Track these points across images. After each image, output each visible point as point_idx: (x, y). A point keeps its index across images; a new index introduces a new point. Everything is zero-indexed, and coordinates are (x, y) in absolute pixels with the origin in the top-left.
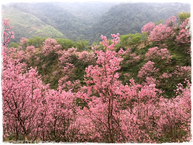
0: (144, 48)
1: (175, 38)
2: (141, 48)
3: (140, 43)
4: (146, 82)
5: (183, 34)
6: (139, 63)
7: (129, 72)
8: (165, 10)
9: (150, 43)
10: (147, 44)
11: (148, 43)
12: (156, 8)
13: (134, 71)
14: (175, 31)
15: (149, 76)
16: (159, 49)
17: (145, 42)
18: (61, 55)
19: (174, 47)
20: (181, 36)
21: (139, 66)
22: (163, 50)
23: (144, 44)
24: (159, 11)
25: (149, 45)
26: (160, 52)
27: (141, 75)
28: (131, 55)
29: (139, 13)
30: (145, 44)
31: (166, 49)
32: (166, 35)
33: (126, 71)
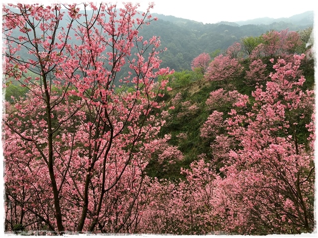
0: (199, 93)
1: (244, 74)
2: (195, 93)
3: (191, 85)
4: (216, 144)
5: (256, 68)
6: (196, 116)
7: (182, 131)
8: (207, 36)
9: (206, 84)
10: (203, 86)
11: (204, 84)
12: (193, 34)
13: (190, 129)
14: (242, 64)
15: (219, 134)
16: (225, 92)
17: (199, 83)
18: (62, 114)
19: (244, 88)
20: (253, 71)
21: (197, 120)
22: (231, 92)
23: (198, 87)
24: (199, 38)
25: (206, 87)
26: (228, 96)
27: (205, 133)
28: (184, 104)
29: (170, 41)
30: (200, 87)
31: (236, 91)
32: (232, 71)
33: (178, 130)
